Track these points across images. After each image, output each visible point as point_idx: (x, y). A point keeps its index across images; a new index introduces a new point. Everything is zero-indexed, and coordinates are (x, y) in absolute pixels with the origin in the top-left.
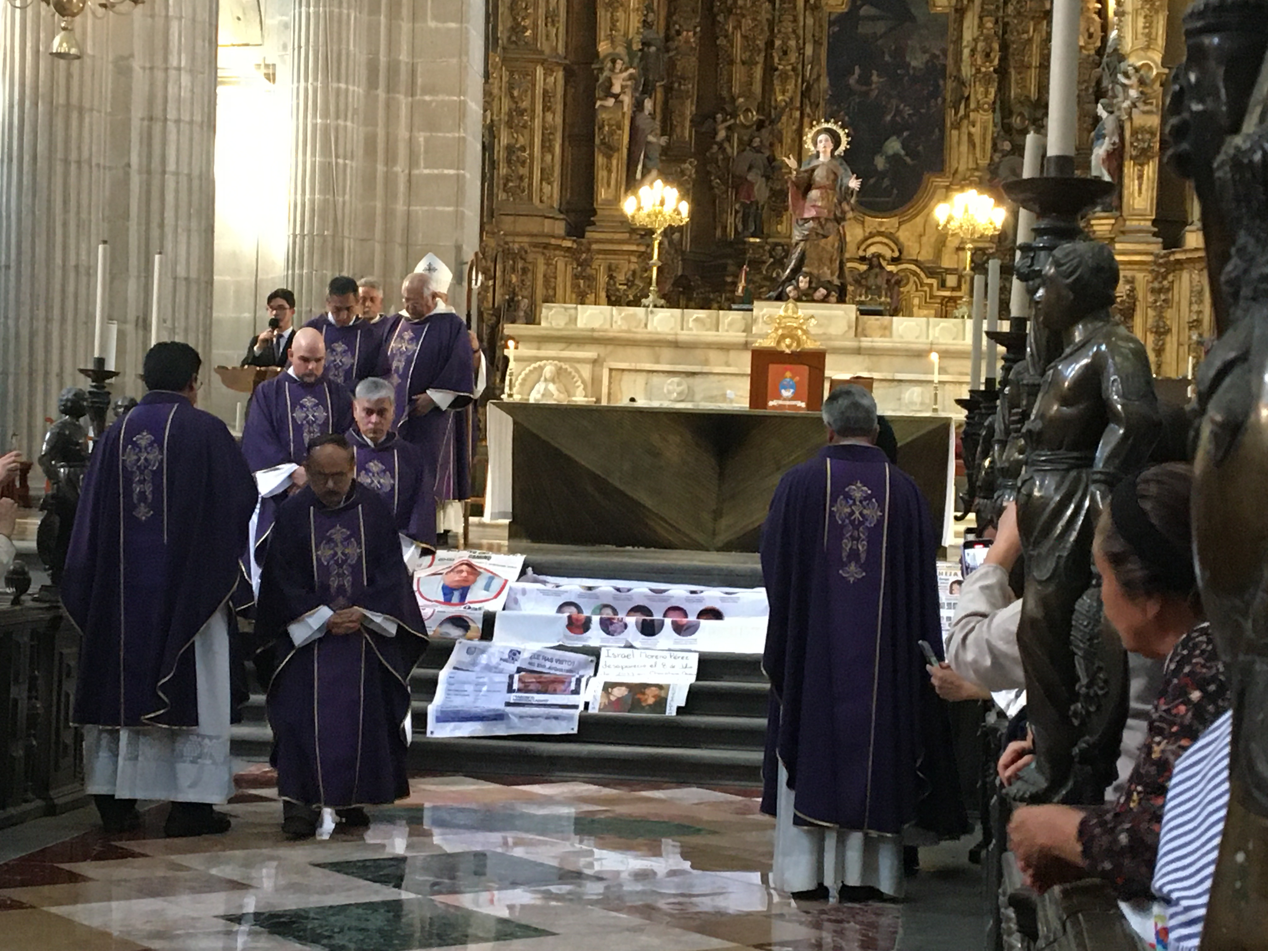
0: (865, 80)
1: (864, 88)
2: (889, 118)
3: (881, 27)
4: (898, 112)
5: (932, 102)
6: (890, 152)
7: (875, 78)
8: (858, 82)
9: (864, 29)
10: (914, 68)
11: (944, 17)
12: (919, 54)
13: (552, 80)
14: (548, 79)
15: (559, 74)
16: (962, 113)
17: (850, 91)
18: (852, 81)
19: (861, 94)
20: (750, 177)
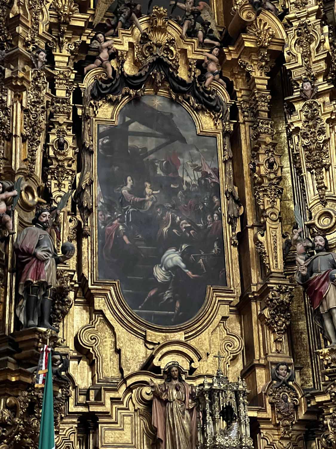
0: (138, 191)
1: (137, 199)
2: (165, 229)
3: (151, 144)
4: (175, 225)
5: (209, 219)
6: (170, 264)
7: (148, 190)
8: (130, 192)
9: (135, 143)
10: (187, 184)
11: (212, 140)
12: (190, 171)
16: (238, 230)
17: (123, 202)
18: (124, 191)
19: (135, 205)
20: (40, 253)
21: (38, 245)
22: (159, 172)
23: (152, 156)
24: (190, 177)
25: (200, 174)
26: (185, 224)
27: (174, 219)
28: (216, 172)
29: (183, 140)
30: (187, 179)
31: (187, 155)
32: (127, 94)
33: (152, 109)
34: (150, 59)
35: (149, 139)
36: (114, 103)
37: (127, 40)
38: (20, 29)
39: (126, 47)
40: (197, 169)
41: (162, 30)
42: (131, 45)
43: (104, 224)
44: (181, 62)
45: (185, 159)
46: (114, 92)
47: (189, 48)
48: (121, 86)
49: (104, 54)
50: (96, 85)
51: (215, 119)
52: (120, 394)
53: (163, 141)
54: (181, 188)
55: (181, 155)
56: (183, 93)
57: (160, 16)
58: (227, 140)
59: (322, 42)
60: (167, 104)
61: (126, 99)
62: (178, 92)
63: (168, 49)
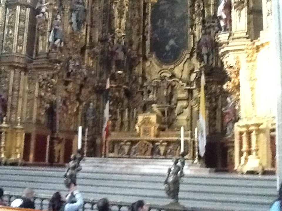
1: (162, 25)
2: (170, 33)
6: (171, 44)
8: (160, 24)
13: (24, 11)
14: (22, 10)
15: (27, 9)
16: (194, 29)
17: (158, 27)
18: (158, 24)
19: (161, 28)
23: (167, 11)
24: (178, 15)
31: (178, 7)
35: (166, 5)
40: (181, 11)
45: (178, 9)
53: (171, 4)
54: (176, 19)
55: (176, 8)
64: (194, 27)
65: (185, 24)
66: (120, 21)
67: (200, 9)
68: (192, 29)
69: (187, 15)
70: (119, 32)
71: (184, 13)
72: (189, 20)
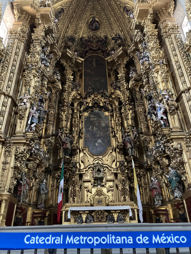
0: (93, 128)
1: (92, 130)
2: (98, 136)
3: (95, 119)
5: (107, 133)
6: (99, 142)
7: (94, 128)
8: (91, 129)
9: (92, 119)
11: (108, 117)
12: (103, 124)
13: (7, 100)
14: (5, 99)
15: (9, 99)
16: (114, 134)
17: (89, 131)
18: (90, 129)
19: (92, 131)
20: (66, 142)
21: (66, 141)
22: (97, 124)
23: (95, 121)
24: (103, 125)
25: (105, 124)
26: (102, 134)
27: (100, 133)
28: (109, 123)
29: (102, 117)
30: (102, 125)
31: (102, 120)
32: (90, 110)
33: (95, 112)
34: (94, 102)
35: (95, 118)
36: (88, 112)
37: (89, 100)
38: (65, 100)
39: (89, 101)
40: (105, 123)
41: (97, 97)
42: (90, 100)
43: (86, 136)
44: (101, 102)
45: (102, 121)
46: (87, 110)
47: (102, 99)
48: (88, 109)
49: (85, 103)
50: (84, 109)
51: (108, 113)
52: (87, 169)
53: (98, 118)
54: (101, 127)
55: (101, 121)
56: (101, 108)
57: (96, 94)
58: (111, 116)
59: (127, 94)
60: (98, 111)
61: (90, 111)
62: (100, 108)
63: (98, 100)
64: (114, 133)
65: (108, 130)
66: (67, 123)
67: (119, 122)
68: (113, 134)
69: (109, 126)
70: (66, 130)
71: (107, 124)
72: (110, 129)
